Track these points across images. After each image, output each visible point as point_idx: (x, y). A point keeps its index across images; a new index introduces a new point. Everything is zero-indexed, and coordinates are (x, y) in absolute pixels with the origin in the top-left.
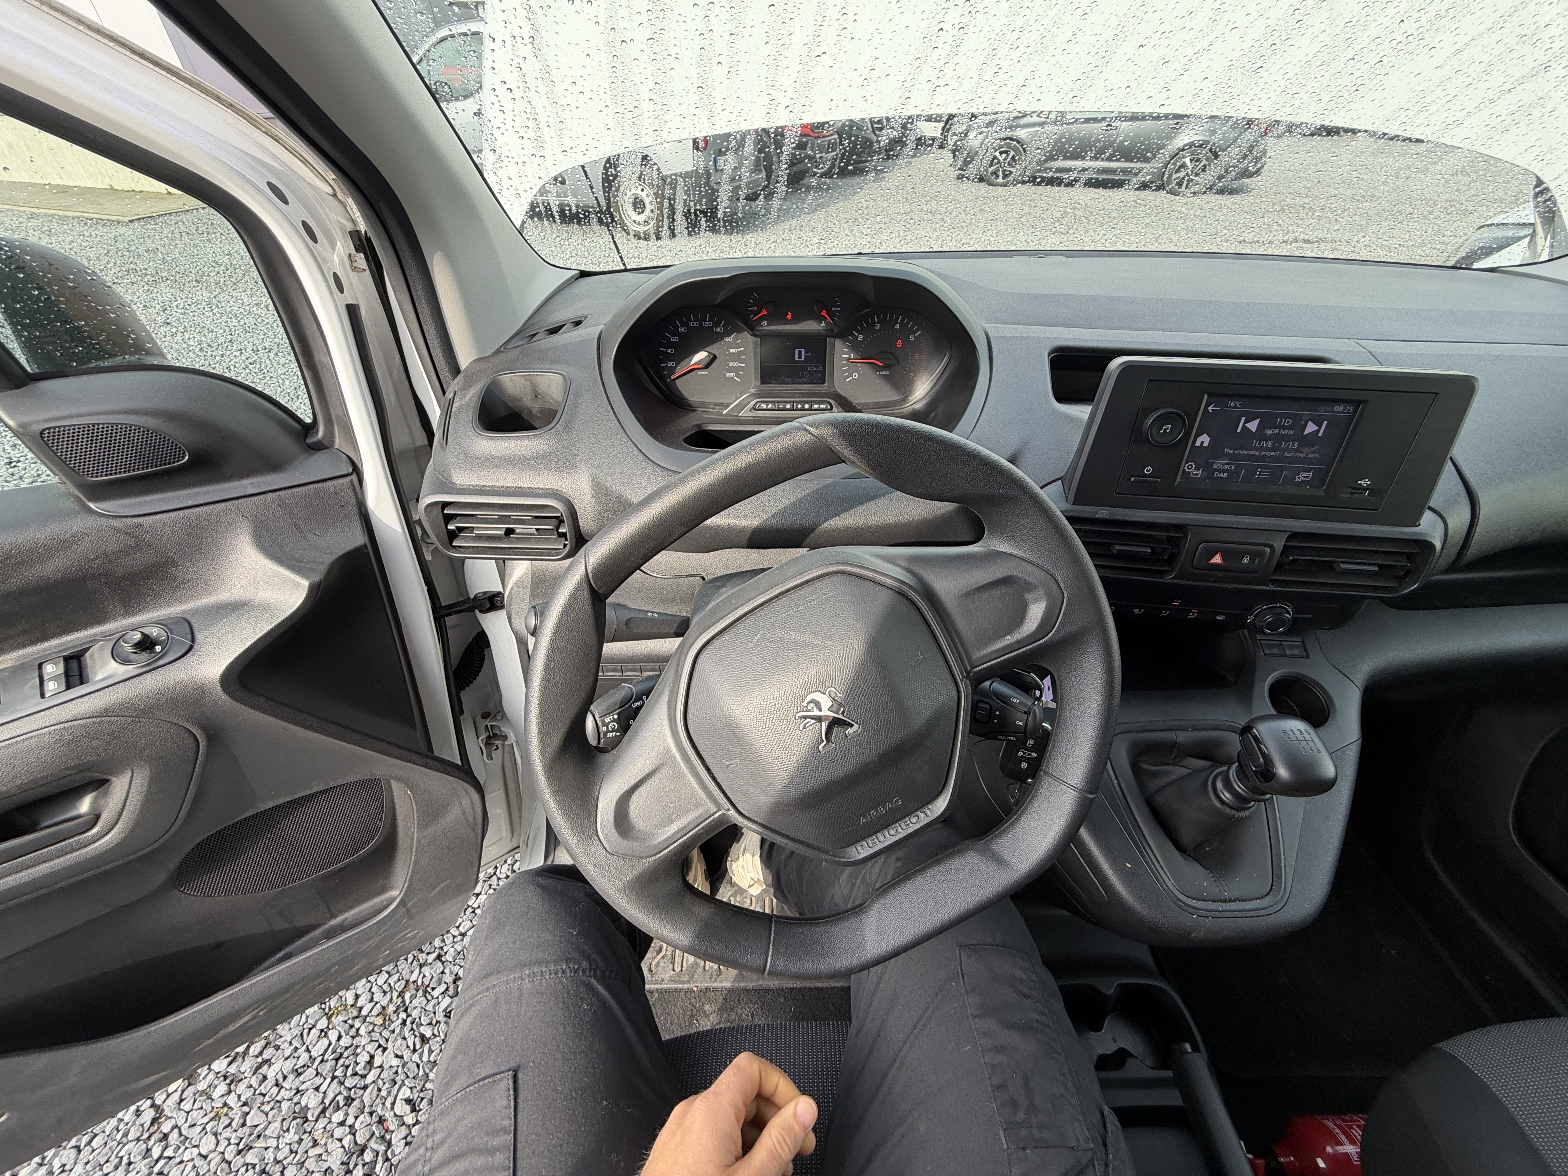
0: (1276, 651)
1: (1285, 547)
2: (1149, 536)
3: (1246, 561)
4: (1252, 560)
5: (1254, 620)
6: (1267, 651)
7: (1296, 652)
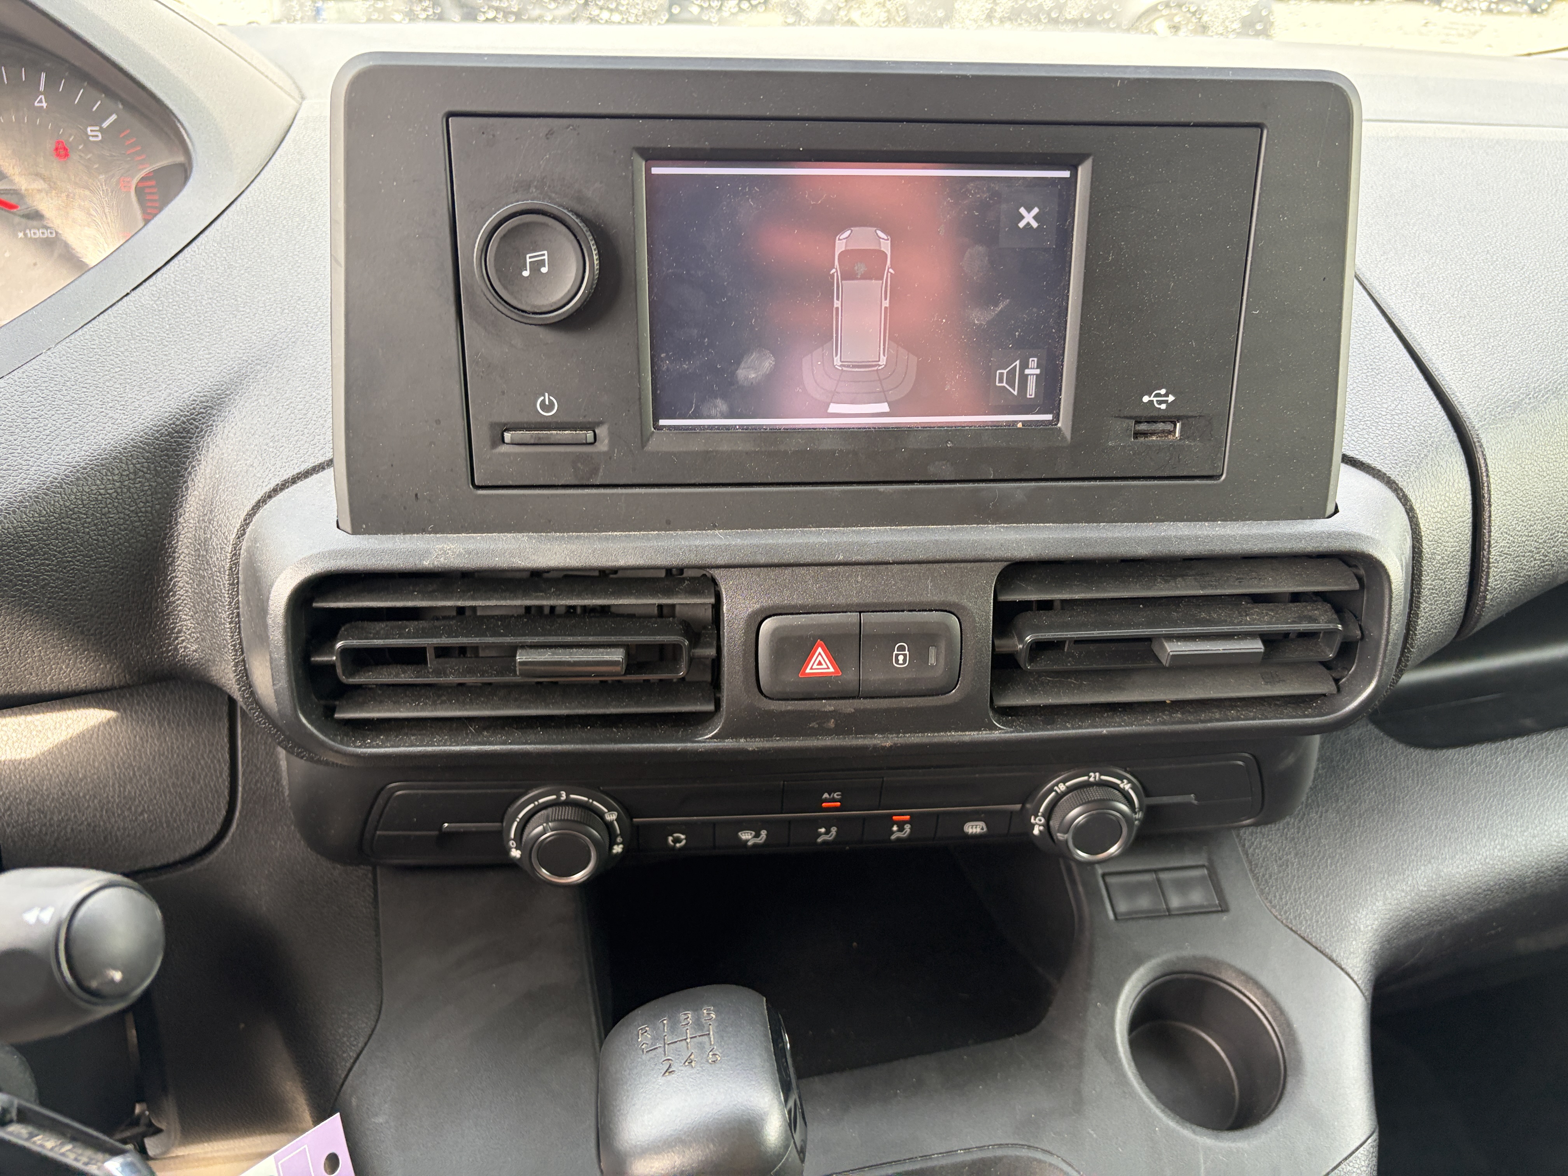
0: (1144, 902)
1: (998, 606)
2: (604, 610)
3: (901, 658)
4: (919, 655)
5: (1047, 826)
6: (1123, 907)
7: (1197, 897)
